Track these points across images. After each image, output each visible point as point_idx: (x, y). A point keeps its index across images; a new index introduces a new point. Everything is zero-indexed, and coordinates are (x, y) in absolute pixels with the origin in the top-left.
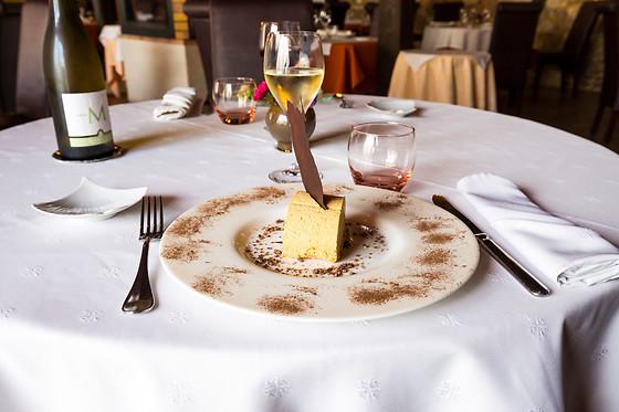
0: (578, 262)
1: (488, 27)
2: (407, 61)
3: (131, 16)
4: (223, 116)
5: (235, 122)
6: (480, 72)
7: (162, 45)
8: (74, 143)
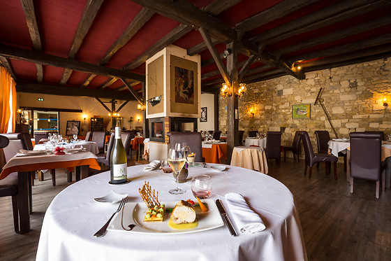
0: (247, 225)
1: (265, 139)
2: (237, 150)
3: (153, 135)
4: (164, 170)
5: (167, 172)
6: (260, 154)
7: (161, 144)
8: (115, 179)
